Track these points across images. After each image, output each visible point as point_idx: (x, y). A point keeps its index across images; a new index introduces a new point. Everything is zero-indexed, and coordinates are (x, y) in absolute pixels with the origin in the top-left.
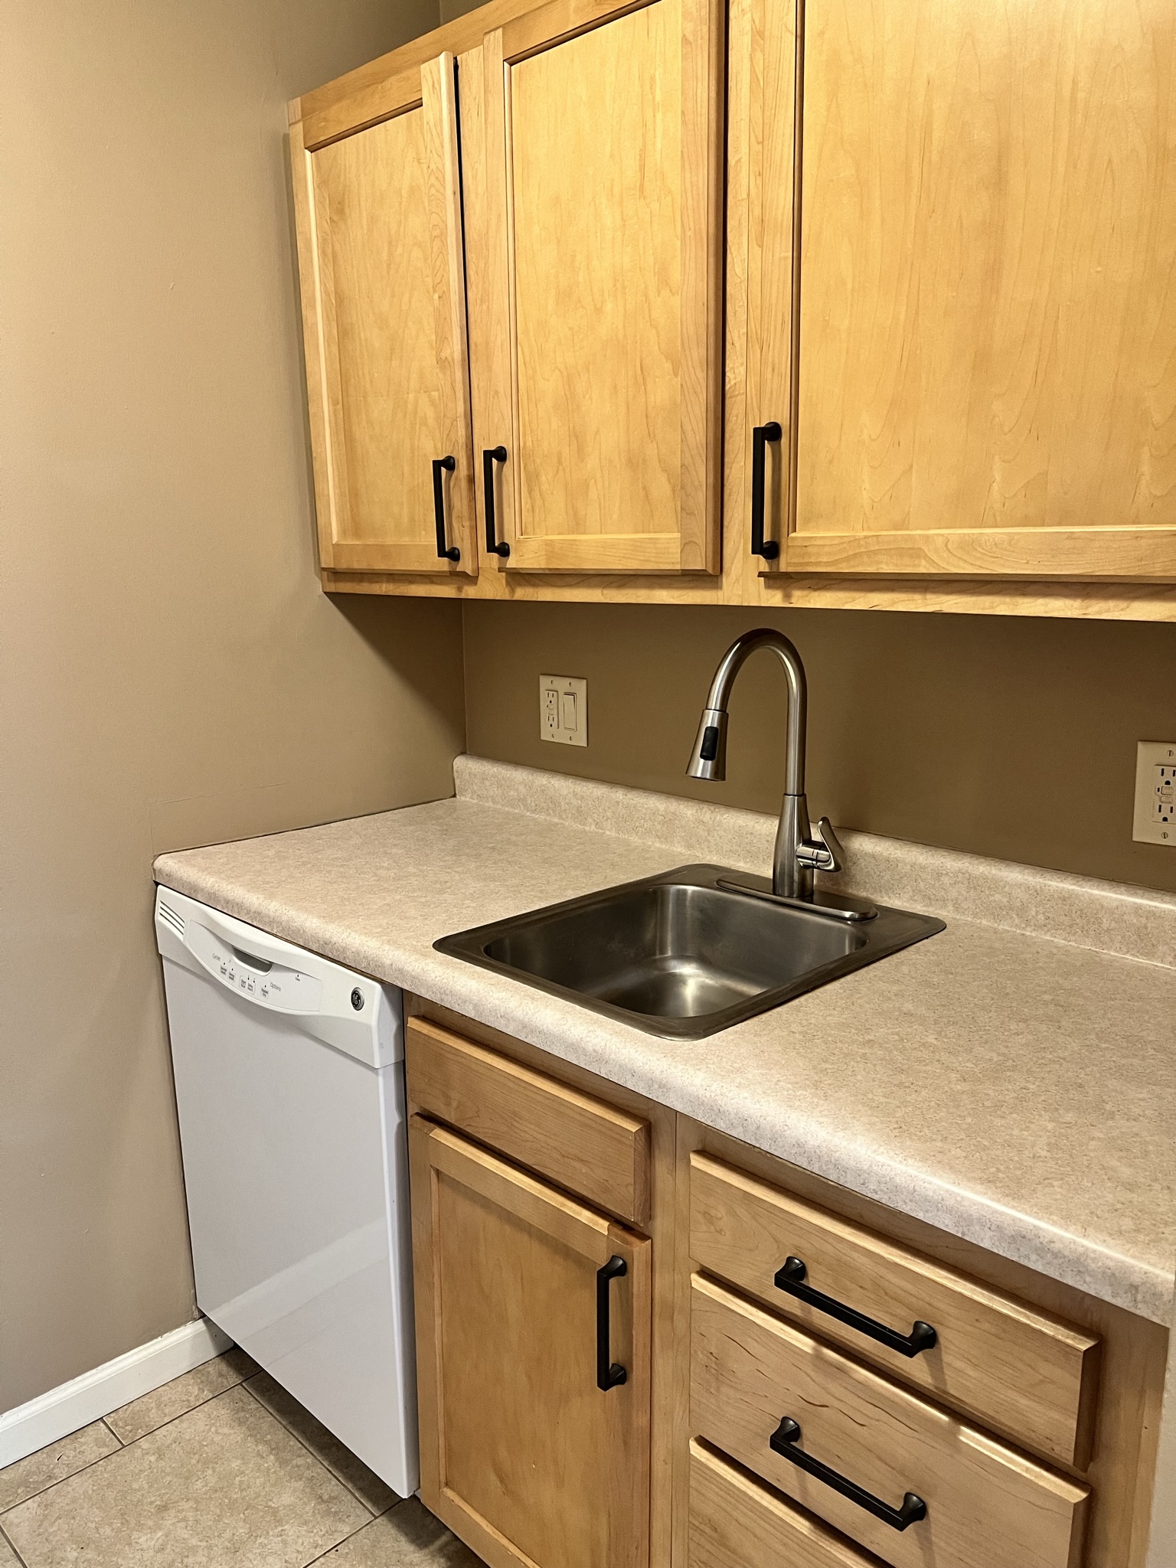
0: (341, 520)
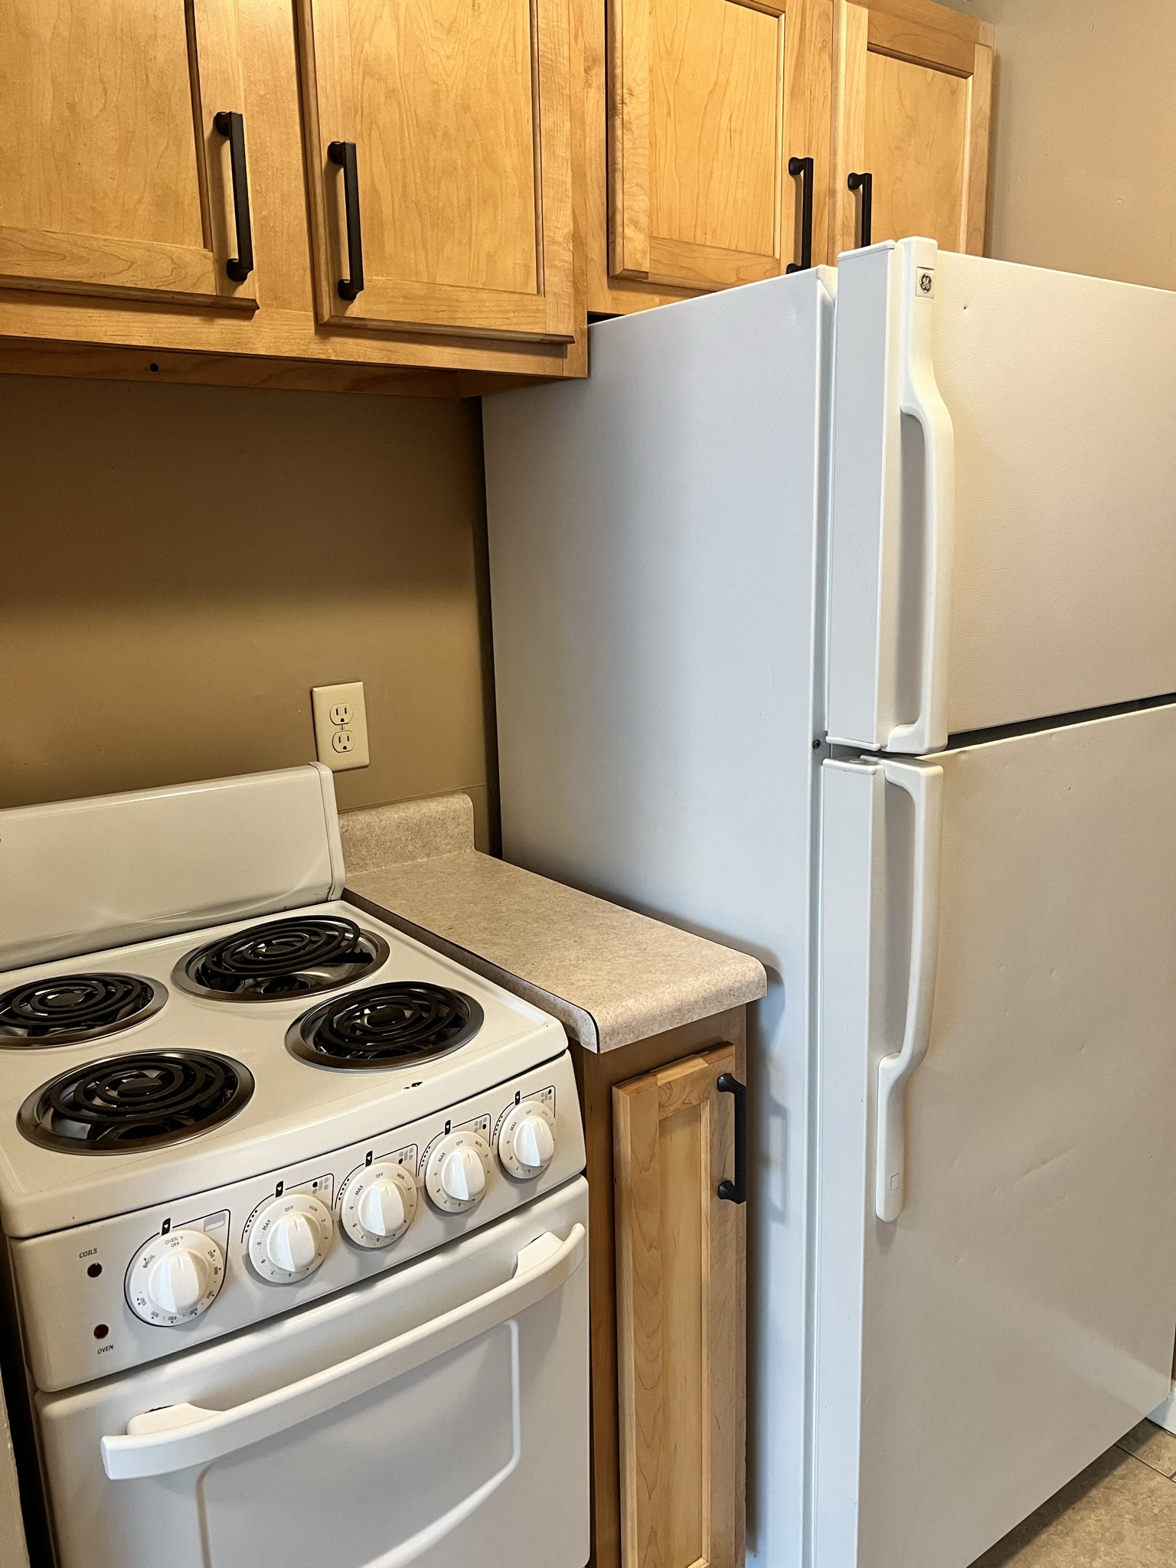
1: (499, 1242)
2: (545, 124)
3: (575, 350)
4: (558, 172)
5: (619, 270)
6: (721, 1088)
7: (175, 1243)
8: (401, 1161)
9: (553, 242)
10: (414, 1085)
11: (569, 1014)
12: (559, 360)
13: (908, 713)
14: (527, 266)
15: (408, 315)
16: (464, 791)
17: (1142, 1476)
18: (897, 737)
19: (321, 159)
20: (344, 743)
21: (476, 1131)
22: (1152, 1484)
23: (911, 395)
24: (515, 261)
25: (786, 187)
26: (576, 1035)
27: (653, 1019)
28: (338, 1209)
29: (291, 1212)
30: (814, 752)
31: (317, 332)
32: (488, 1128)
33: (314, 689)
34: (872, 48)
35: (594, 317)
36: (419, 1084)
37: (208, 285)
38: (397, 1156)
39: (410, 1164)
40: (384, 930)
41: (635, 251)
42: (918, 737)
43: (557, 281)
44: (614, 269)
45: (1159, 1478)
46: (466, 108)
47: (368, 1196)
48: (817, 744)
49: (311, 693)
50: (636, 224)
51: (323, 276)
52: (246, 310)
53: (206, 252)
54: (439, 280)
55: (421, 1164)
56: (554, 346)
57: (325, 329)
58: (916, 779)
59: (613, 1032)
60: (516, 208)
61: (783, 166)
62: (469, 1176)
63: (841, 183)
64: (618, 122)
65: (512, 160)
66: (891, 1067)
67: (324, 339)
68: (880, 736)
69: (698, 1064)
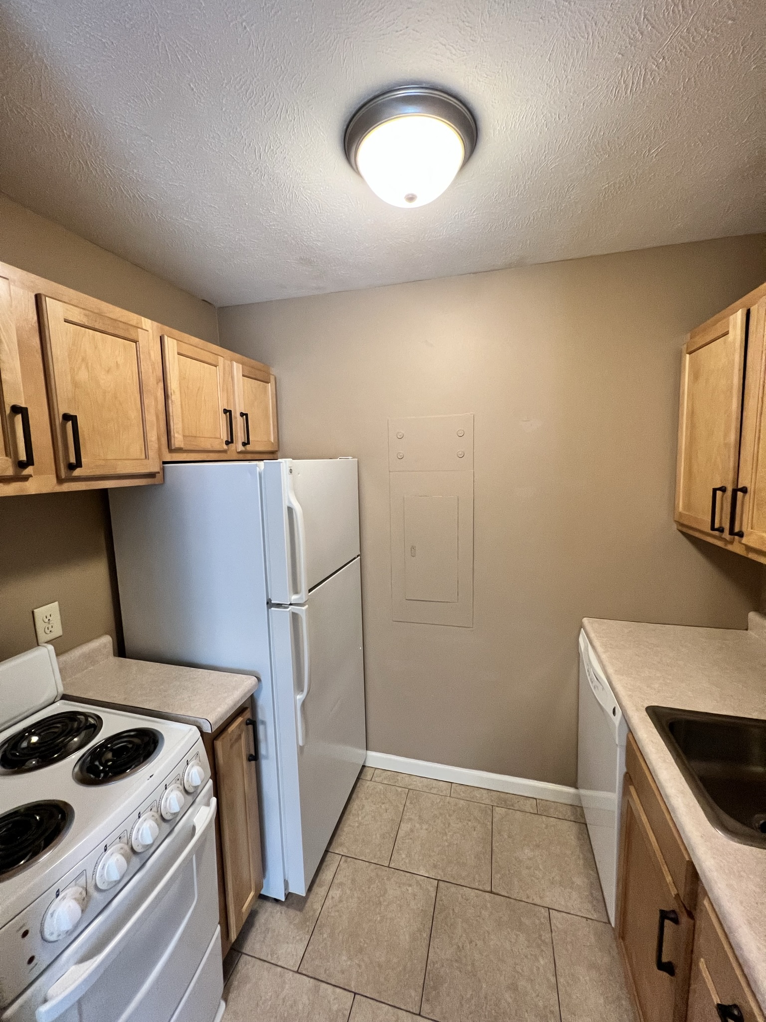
0: (684, 503)
1: (188, 819)
2: (146, 401)
3: (159, 476)
4: (151, 417)
5: (173, 448)
6: (247, 724)
7: (64, 898)
8: (151, 810)
9: (152, 441)
10: (151, 777)
11: (197, 722)
12: (153, 479)
13: (296, 591)
14: (141, 450)
15: (98, 472)
16: (106, 633)
17: (364, 783)
18: (294, 598)
19: (59, 420)
20: (50, 629)
21: (176, 783)
22: (367, 785)
23: (290, 502)
24: (136, 449)
25: (223, 419)
26: (201, 728)
27: (227, 712)
28: (130, 843)
29: (114, 855)
30: (267, 606)
31: (57, 482)
32: (180, 780)
33: (34, 610)
34: (243, 376)
35: (164, 463)
36: (152, 775)
37: (10, 472)
38: (149, 808)
39: (155, 809)
40: (94, 710)
41: (178, 440)
42: (301, 598)
43: (152, 453)
44: (171, 447)
45: (368, 782)
46: (116, 398)
47: (143, 830)
48: (268, 603)
49: (33, 613)
50: (178, 432)
51: (61, 461)
52: (26, 478)
53: (7, 458)
54: (109, 457)
55: (159, 807)
56: (152, 475)
57: (60, 481)
58: (302, 611)
59: (216, 723)
60: (137, 430)
61: (221, 411)
62: (179, 801)
63: (238, 415)
64: (170, 402)
65: (134, 414)
66: (300, 697)
67: (60, 484)
68: (290, 600)
69: (240, 720)
